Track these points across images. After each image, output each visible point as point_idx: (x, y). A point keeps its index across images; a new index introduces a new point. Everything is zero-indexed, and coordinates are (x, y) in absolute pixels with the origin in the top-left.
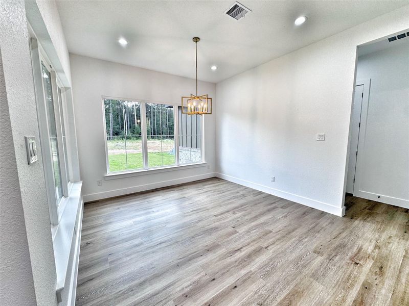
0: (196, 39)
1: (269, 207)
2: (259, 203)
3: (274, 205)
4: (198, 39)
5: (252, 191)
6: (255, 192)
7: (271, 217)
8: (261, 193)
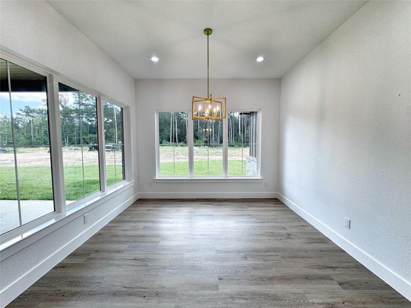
0: (208, 31)
1: (316, 272)
2: (303, 257)
3: (328, 272)
4: (210, 31)
5: (311, 233)
6: (315, 237)
7: (301, 291)
8: (325, 240)
